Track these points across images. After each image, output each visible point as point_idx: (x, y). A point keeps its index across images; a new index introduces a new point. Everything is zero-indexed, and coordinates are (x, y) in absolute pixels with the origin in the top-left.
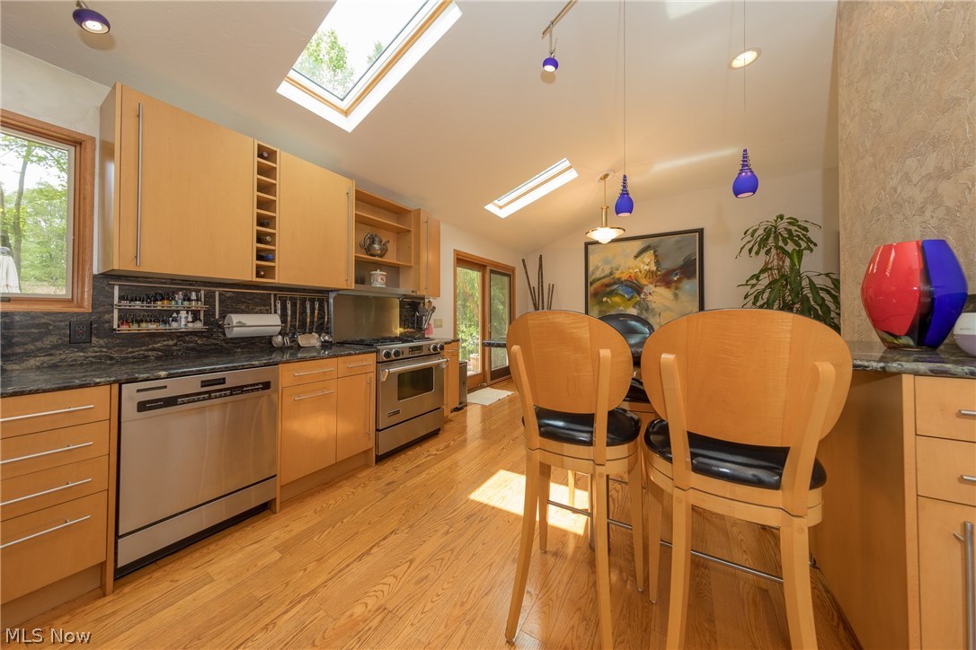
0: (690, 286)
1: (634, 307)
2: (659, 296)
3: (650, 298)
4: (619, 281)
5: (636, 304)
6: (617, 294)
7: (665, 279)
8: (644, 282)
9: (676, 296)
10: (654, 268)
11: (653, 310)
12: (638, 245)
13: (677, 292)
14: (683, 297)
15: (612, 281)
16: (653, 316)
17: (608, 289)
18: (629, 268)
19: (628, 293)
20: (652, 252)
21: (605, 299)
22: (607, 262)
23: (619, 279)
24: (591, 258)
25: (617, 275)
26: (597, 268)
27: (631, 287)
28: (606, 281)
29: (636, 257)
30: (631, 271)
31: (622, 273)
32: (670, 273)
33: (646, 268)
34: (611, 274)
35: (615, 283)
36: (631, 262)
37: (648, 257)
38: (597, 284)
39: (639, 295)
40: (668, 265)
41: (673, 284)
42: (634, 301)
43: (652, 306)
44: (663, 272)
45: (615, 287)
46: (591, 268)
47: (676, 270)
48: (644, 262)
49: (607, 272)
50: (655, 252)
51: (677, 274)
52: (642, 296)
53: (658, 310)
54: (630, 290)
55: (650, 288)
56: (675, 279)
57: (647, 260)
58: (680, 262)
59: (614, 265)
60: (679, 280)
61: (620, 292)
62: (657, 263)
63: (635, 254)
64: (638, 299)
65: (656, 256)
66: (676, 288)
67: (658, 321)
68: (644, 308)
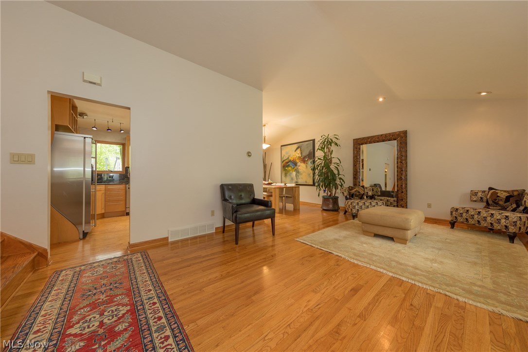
0: (311, 162)
2: (302, 166)
3: (299, 168)
4: (290, 161)
6: (290, 166)
7: (303, 160)
8: (297, 161)
9: (306, 166)
10: (300, 156)
12: (296, 146)
19: (293, 166)
22: (287, 153)
24: (282, 152)
25: (290, 159)
26: (284, 156)
27: (293, 163)
28: (287, 161)
32: (305, 157)
34: (288, 158)
36: (294, 153)
38: (284, 162)
40: (304, 154)
43: (300, 171)
46: (282, 156)
49: (287, 157)
53: (301, 172)
55: (299, 164)
57: (298, 152)
58: (308, 153)
62: (301, 153)
63: (295, 150)
66: (307, 164)
68: (297, 172)
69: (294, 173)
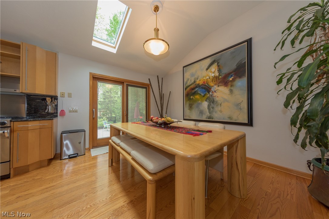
0: (242, 82)
1: (206, 101)
2: (221, 92)
3: (215, 94)
4: (198, 86)
5: (207, 99)
6: (198, 94)
7: (224, 81)
8: (212, 84)
9: (231, 91)
10: (217, 74)
11: (217, 102)
12: (208, 61)
13: (232, 88)
14: (236, 92)
15: (195, 86)
16: (217, 106)
17: (193, 91)
18: (203, 77)
19: (203, 93)
20: (216, 64)
21: (192, 97)
22: (192, 75)
23: (198, 84)
24: (185, 74)
25: (197, 83)
26: (188, 80)
27: (204, 88)
28: (192, 86)
29: (207, 69)
30: (204, 78)
31: (200, 80)
32: (228, 75)
33: (213, 75)
34: (195, 82)
35: (196, 87)
36: (205, 73)
37: (214, 68)
38: (188, 89)
39: (209, 93)
40: (225, 71)
41: (230, 83)
42: (206, 97)
43: (217, 99)
44: (223, 75)
45: (197, 89)
46: (185, 80)
47: (232, 73)
48: (211, 72)
49: (193, 81)
50: (218, 63)
51: (232, 76)
52: (211, 94)
53: (219, 102)
54: (204, 90)
55: (215, 88)
56: (231, 79)
57: (213, 70)
58: (234, 66)
59: (196, 77)
60: (234, 80)
61: (199, 92)
62: (219, 71)
63: (206, 67)
64: (208, 95)
65: (218, 66)
66: (231, 86)
67: (220, 109)
68: (212, 101)
69: (205, 104)
